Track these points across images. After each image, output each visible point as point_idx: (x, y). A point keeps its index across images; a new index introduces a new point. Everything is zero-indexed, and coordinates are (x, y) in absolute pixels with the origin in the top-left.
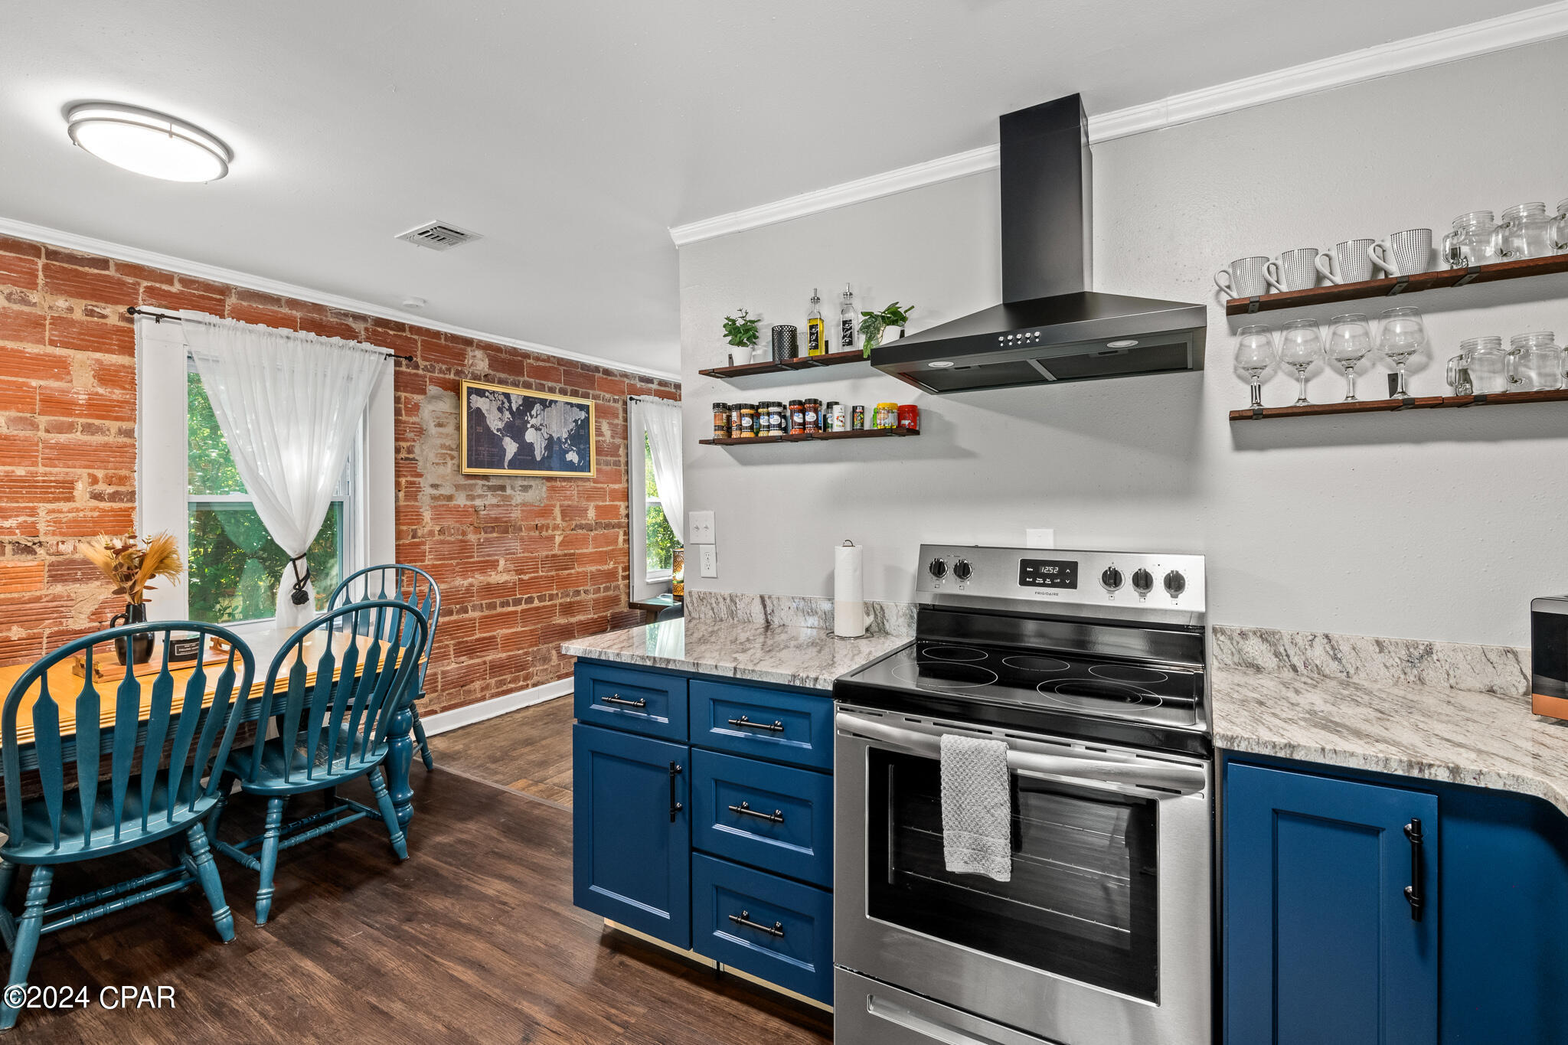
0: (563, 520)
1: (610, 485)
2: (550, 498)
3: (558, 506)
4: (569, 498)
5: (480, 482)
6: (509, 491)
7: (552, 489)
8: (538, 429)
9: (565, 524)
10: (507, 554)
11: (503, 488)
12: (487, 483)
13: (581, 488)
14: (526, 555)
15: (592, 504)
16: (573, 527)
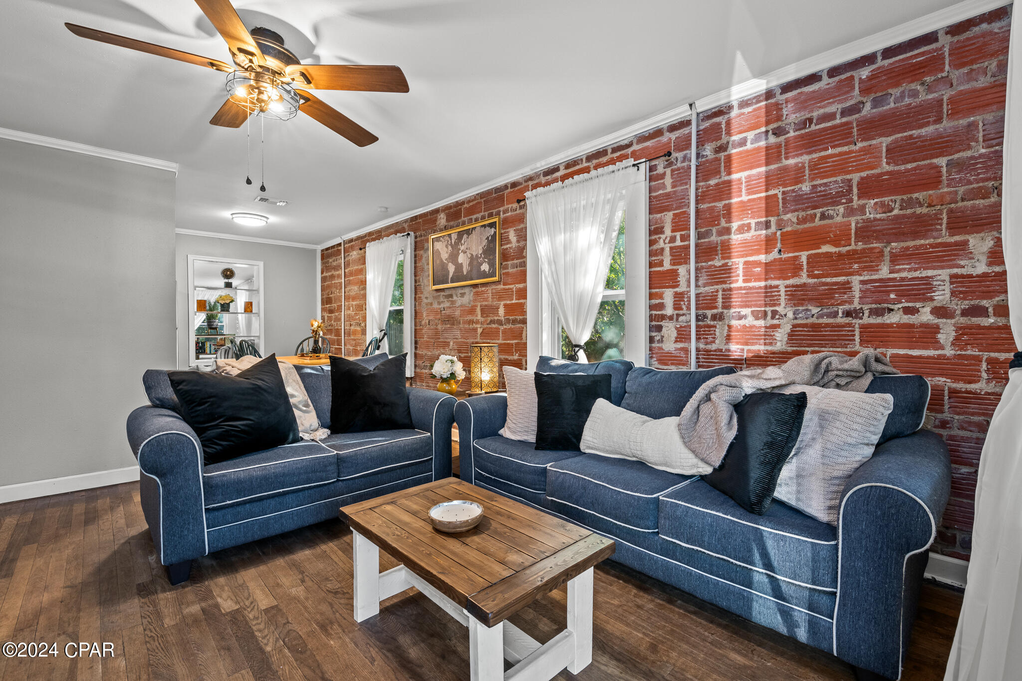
0: (482, 316)
1: (517, 285)
2: (475, 300)
3: (479, 306)
4: (486, 300)
5: (442, 293)
6: (455, 298)
7: (477, 294)
8: (465, 252)
9: (483, 319)
10: (454, 339)
11: (451, 296)
12: (445, 294)
13: (494, 291)
14: (463, 340)
15: (502, 303)
16: (488, 322)
